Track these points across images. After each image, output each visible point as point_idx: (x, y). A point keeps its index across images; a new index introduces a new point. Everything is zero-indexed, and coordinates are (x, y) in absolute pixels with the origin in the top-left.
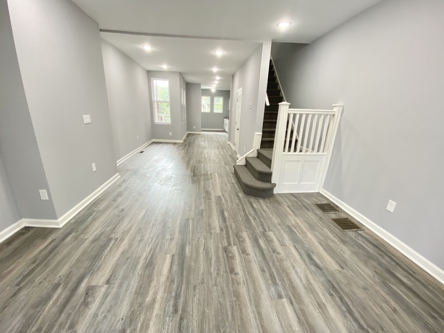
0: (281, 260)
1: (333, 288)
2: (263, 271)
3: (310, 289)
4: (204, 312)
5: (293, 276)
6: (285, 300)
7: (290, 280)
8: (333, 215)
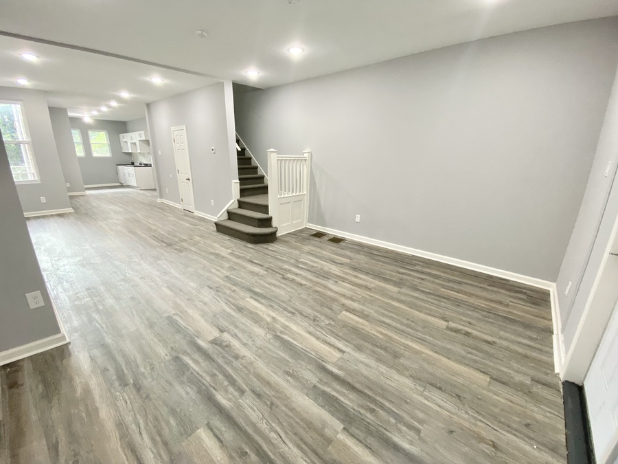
0: (321, 269)
1: (355, 269)
2: (317, 277)
3: (347, 274)
4: (309, 306)
5: (334, 272)
6: (340, 282)
7: (334, 274)
8: (326, 238)
